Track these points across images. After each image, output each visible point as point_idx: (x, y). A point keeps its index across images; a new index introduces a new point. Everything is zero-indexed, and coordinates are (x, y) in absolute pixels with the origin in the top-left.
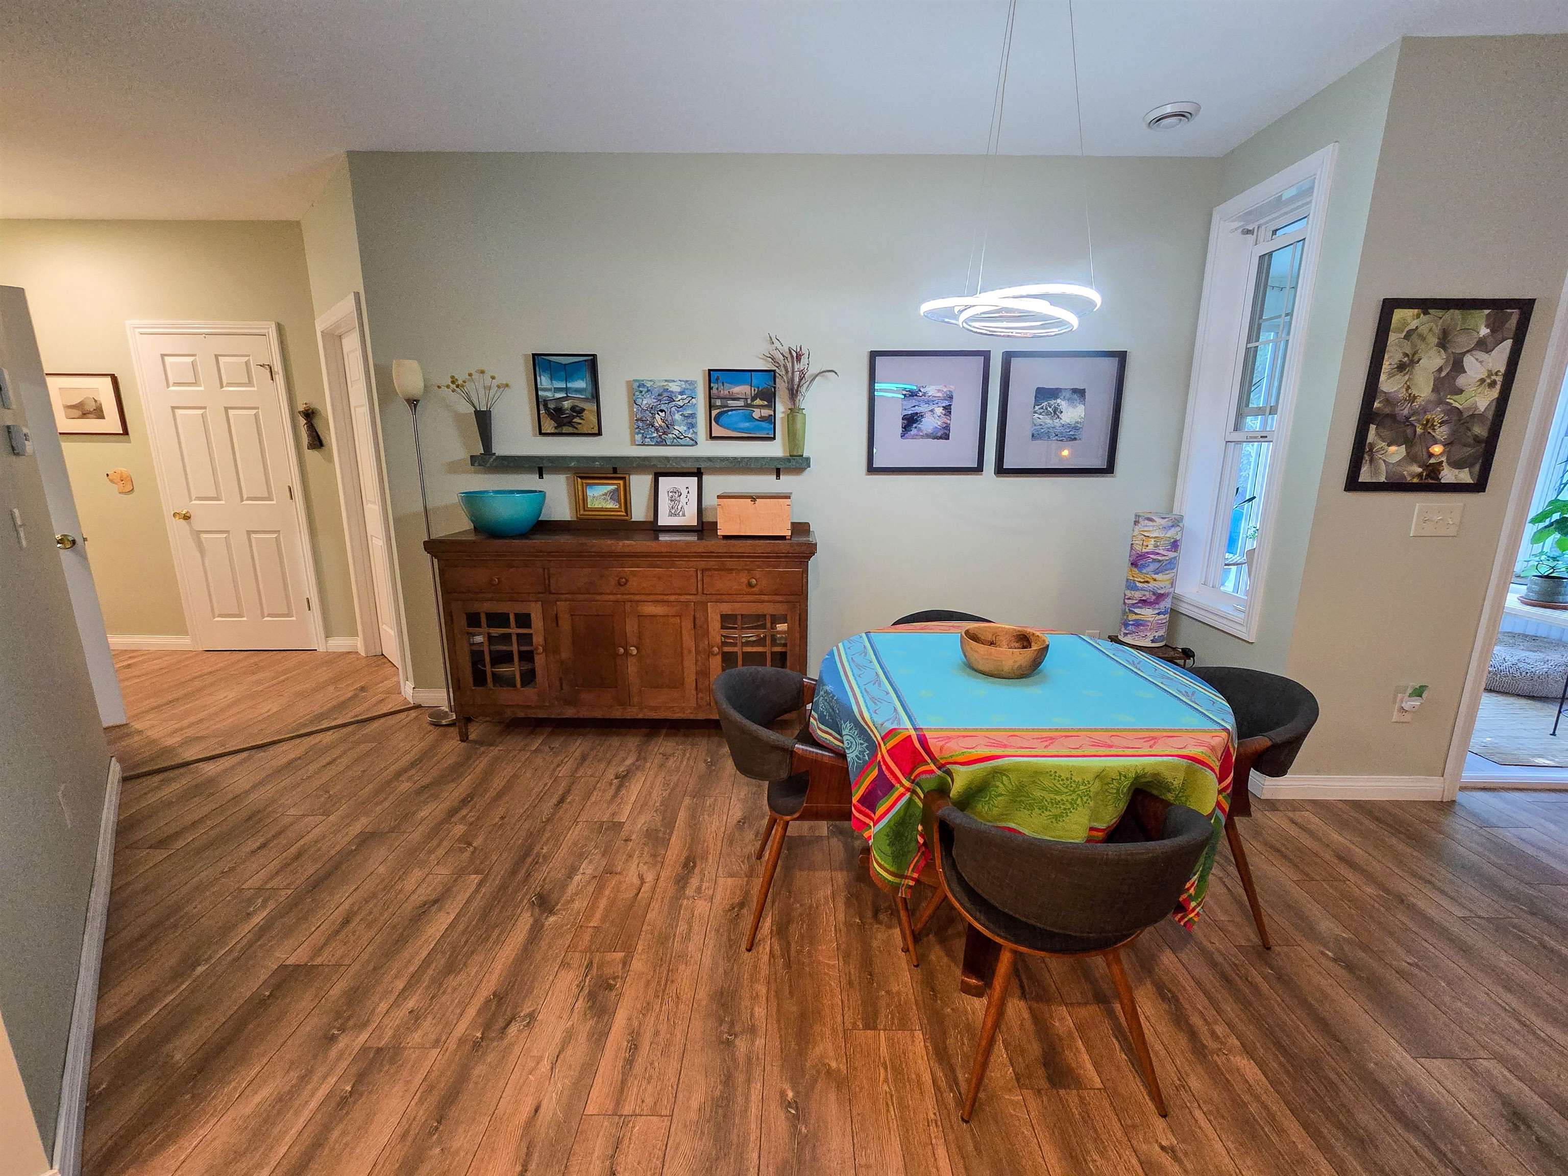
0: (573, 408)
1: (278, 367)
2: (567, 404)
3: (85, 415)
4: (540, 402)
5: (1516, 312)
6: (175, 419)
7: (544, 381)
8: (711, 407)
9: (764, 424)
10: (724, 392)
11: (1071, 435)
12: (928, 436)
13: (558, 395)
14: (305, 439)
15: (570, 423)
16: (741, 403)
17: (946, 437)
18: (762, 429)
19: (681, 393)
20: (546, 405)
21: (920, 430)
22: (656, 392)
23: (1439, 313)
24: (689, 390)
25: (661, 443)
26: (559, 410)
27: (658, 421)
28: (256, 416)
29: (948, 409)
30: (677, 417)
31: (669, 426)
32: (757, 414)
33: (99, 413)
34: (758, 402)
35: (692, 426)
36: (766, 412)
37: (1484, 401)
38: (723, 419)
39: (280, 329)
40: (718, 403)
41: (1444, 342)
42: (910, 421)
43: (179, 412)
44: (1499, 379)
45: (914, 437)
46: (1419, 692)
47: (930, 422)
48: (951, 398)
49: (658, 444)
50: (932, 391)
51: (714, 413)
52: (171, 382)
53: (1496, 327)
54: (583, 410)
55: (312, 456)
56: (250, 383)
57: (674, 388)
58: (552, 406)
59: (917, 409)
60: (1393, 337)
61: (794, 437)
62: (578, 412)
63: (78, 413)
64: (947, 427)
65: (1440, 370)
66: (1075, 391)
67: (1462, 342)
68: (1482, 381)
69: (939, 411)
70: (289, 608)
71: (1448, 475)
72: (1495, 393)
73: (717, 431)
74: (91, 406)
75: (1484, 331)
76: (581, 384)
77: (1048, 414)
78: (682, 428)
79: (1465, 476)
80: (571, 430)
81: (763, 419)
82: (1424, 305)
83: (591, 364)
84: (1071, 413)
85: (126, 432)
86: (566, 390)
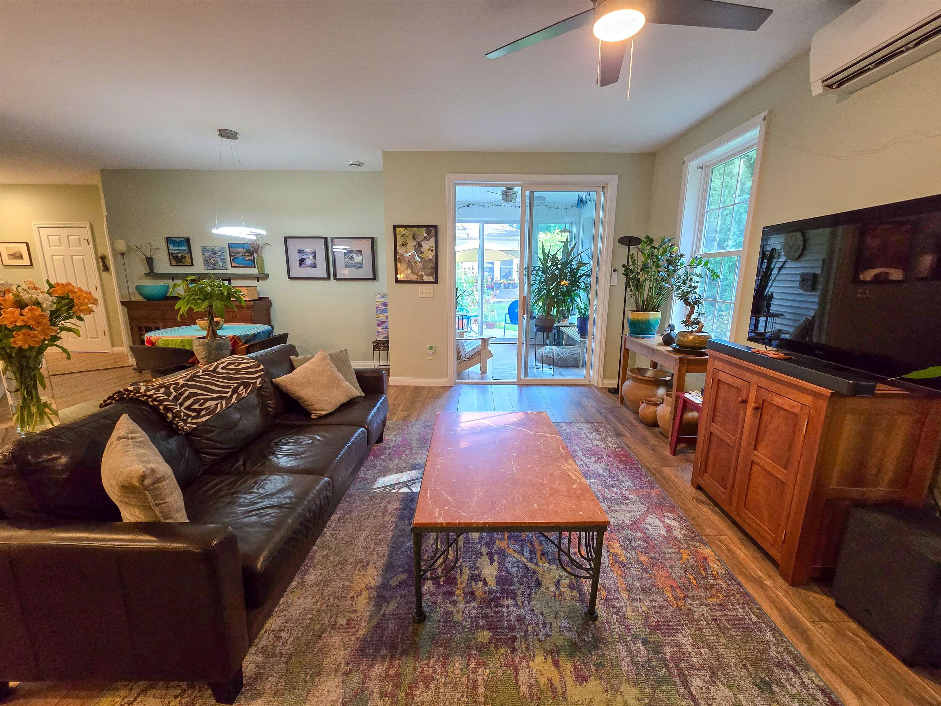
0: (182, 256)
1: (90, 240)
2: (180, 255)
3: (15, 258)
4: (170, 254)
5: (433, 229)
6: (52, 260)
7: (171, 247)
8: (230, 256)
9: (251, 262)
10: (235, 251)
11: (359, 266)
12: (309, 266)
13: (176, 252)
14: (102, 268)
15: (181, 262)
16: (241, 255)
17: (315, 267)
18: (249, 264)
19: (219, 251)
20: (172, 255)
21: (305, 264)
22: (210, 251)
23: (411, 229)
24: (222, 249)
25: (214, 269)
26: (177, 257)
27: (212, 261)
28: (83, 258)
29: (314, 257)
30: (219, 259)
31: (216, 263)
32: (247, 258)
33: (21, 257)
34: (247, 254)
35: (224, 262)
36: (250, 258)
37: (431, 255)
38: (235, 260)
39: (91, 226)
40: (233, 254)
41: (414, 238)
42: (302, 261)
43: (54, 257)
44: (434, 249)
45: (304, 267)
46: (431, 348)
47: (309, 261)
48: (315, 253)
49: (213, 269)
50: (308, 250)
51: (232, 258)
52: (51, 245)
53: (428, 233)
54: (185, 257)
55: (104, 274)
56: (80, 246)
57: (217, 249)
58: (174, 255)
59: (304, 257)
60: (398, 236)
61: (262, 268)
62: (184, 257)
63: (13, 257)
64: (315, 263)
65: (415, 246)
66: (358, 251)
67: (420, 238)
68: (429, 249)
69: (311, 257)
70: (97, 334)
71: (426, 278)
72: (434, 253)
73: (234, 265)
74: (18, 255)
75: (425, 235)
76: (184, 248)
77: (349, 259)
78: (221, 264)
79: (431, 279)
80: (182, 264)
81: (249, 260)
82: (406, 227)
83: (188, 241)
84: (358, 259)
85: (32, 265)
86: (179, 250)
